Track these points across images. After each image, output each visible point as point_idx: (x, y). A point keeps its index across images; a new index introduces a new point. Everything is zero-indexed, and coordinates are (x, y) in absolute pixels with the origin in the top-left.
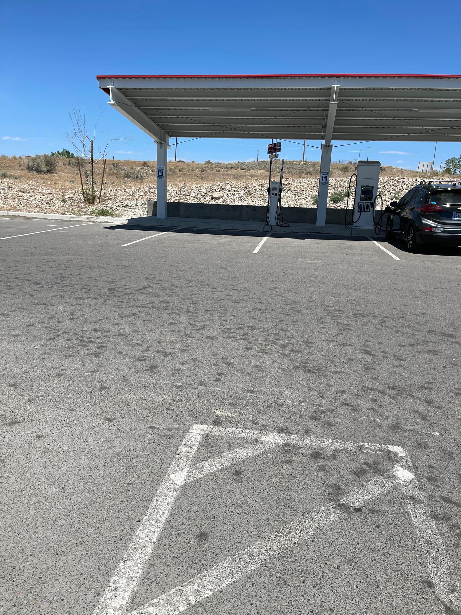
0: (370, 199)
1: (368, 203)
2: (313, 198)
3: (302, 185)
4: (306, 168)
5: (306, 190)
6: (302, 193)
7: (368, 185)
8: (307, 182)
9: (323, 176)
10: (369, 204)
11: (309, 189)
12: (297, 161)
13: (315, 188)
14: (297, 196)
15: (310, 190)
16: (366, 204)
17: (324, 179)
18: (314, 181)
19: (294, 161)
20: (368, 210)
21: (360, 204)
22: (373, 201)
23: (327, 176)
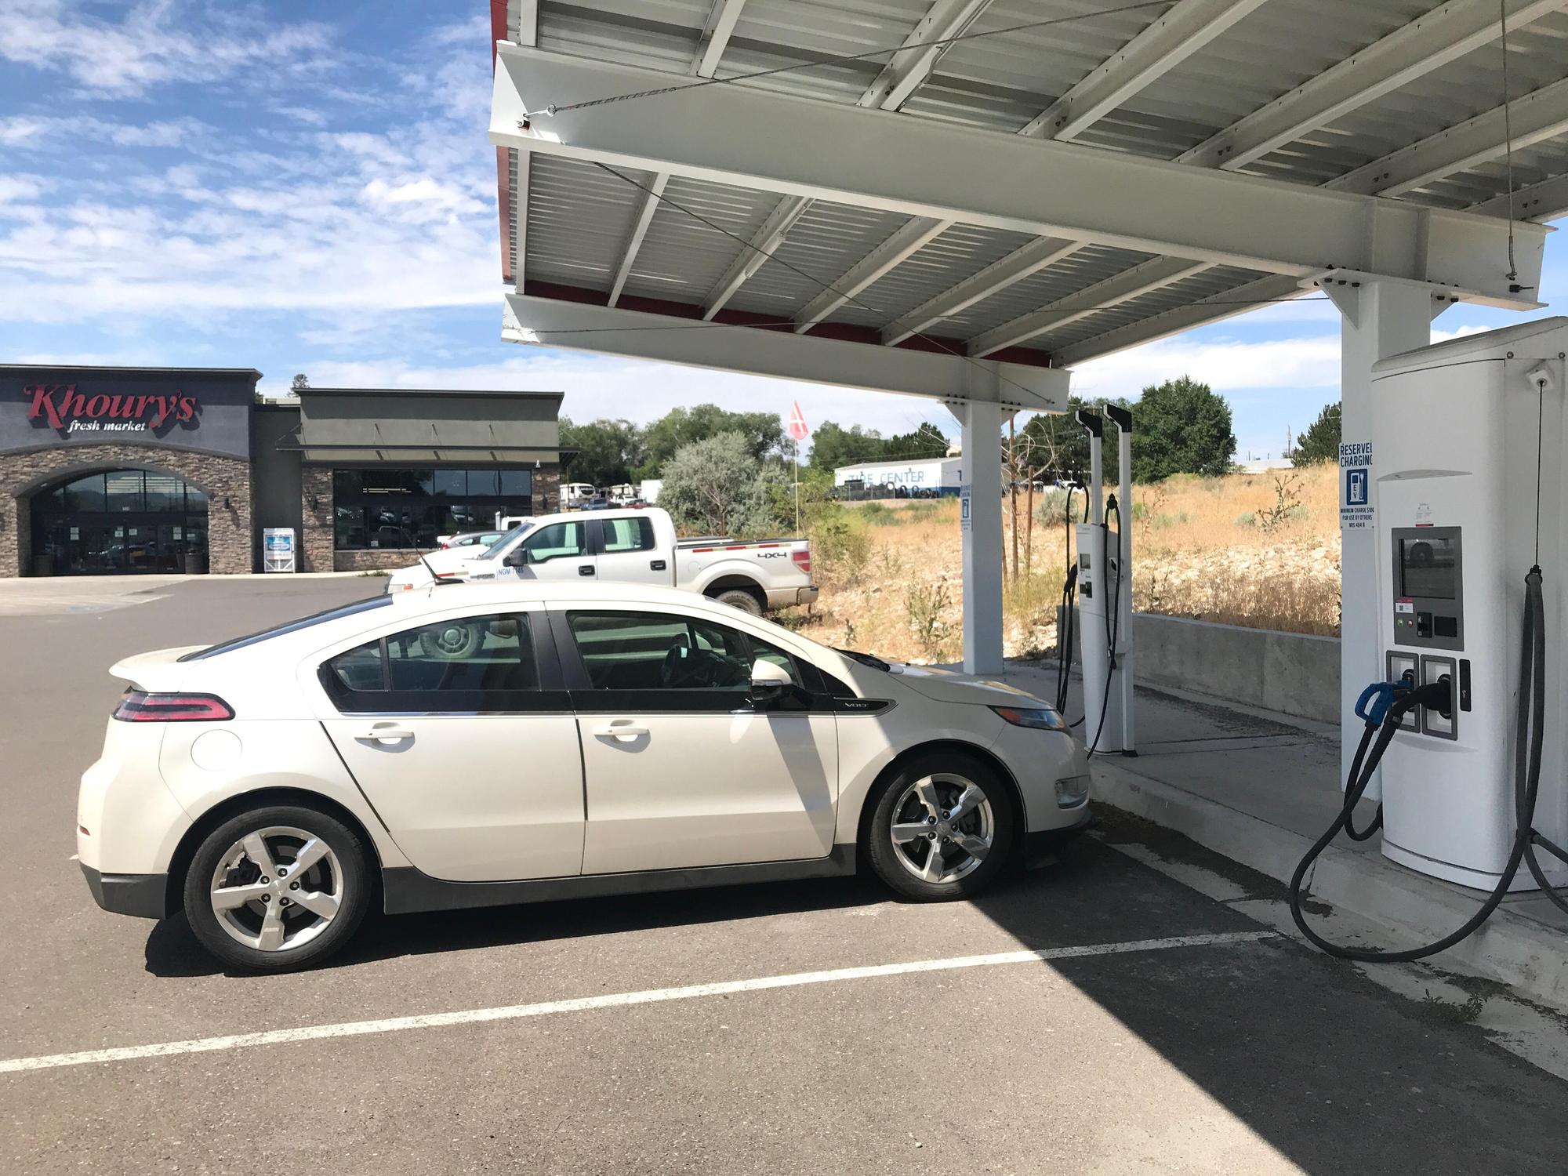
0: (1451, 629)
1: (1443, 662)
10: (1446, 672)
22: (1468, 653)
23: (1362, 467)
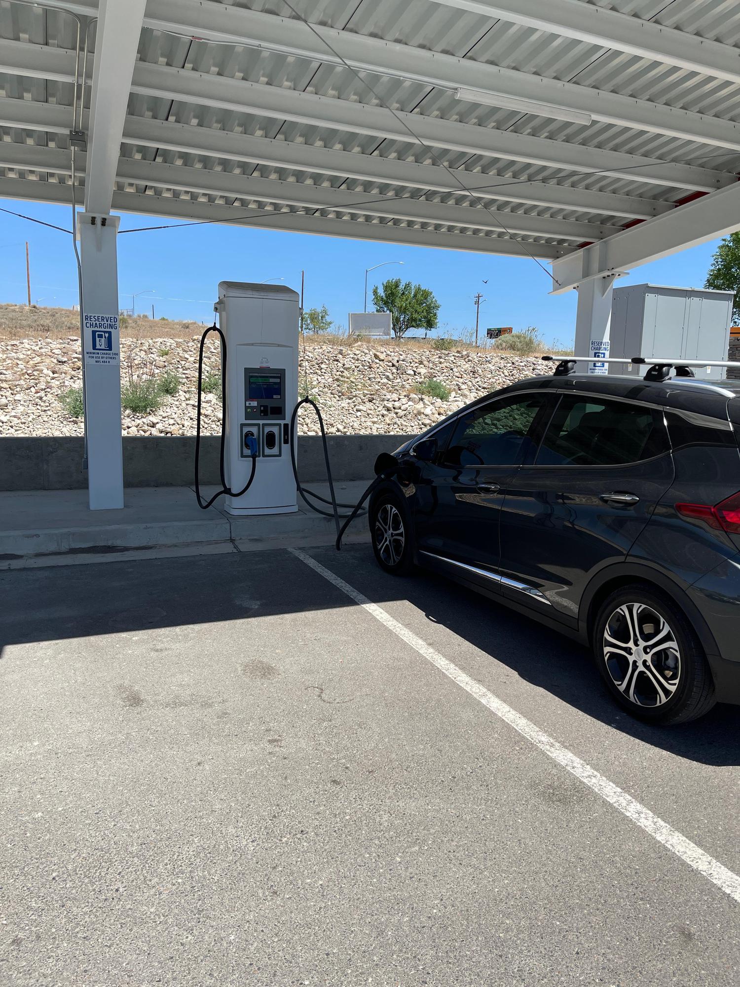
0: (278, 411)
1: (274, 426)
2: (61, 398)
3: (21, 356)
4: (36, 318)
5: (36, 373)
6: (22, 382)
7: (264, 365)
8: (37, 348)
9: (94, 332)
10: (275, 430)
11: (45, 371)
12: (16, 306)
13: (65, 368)
14: (8, 394)
15: (51, 375)
16: (267, 430)
17: (102, 343)
18: (58, 346)
19: (8, 305)
20: (275, 451)
21: (246, 430)
22: (288, 420)
23: (109, 330)
